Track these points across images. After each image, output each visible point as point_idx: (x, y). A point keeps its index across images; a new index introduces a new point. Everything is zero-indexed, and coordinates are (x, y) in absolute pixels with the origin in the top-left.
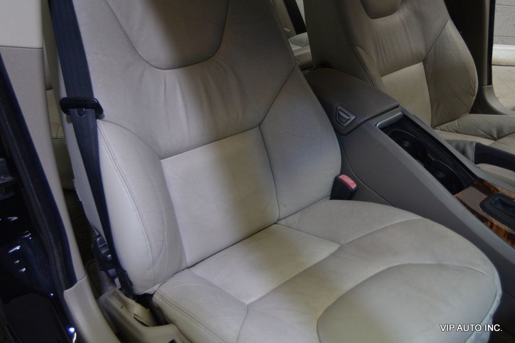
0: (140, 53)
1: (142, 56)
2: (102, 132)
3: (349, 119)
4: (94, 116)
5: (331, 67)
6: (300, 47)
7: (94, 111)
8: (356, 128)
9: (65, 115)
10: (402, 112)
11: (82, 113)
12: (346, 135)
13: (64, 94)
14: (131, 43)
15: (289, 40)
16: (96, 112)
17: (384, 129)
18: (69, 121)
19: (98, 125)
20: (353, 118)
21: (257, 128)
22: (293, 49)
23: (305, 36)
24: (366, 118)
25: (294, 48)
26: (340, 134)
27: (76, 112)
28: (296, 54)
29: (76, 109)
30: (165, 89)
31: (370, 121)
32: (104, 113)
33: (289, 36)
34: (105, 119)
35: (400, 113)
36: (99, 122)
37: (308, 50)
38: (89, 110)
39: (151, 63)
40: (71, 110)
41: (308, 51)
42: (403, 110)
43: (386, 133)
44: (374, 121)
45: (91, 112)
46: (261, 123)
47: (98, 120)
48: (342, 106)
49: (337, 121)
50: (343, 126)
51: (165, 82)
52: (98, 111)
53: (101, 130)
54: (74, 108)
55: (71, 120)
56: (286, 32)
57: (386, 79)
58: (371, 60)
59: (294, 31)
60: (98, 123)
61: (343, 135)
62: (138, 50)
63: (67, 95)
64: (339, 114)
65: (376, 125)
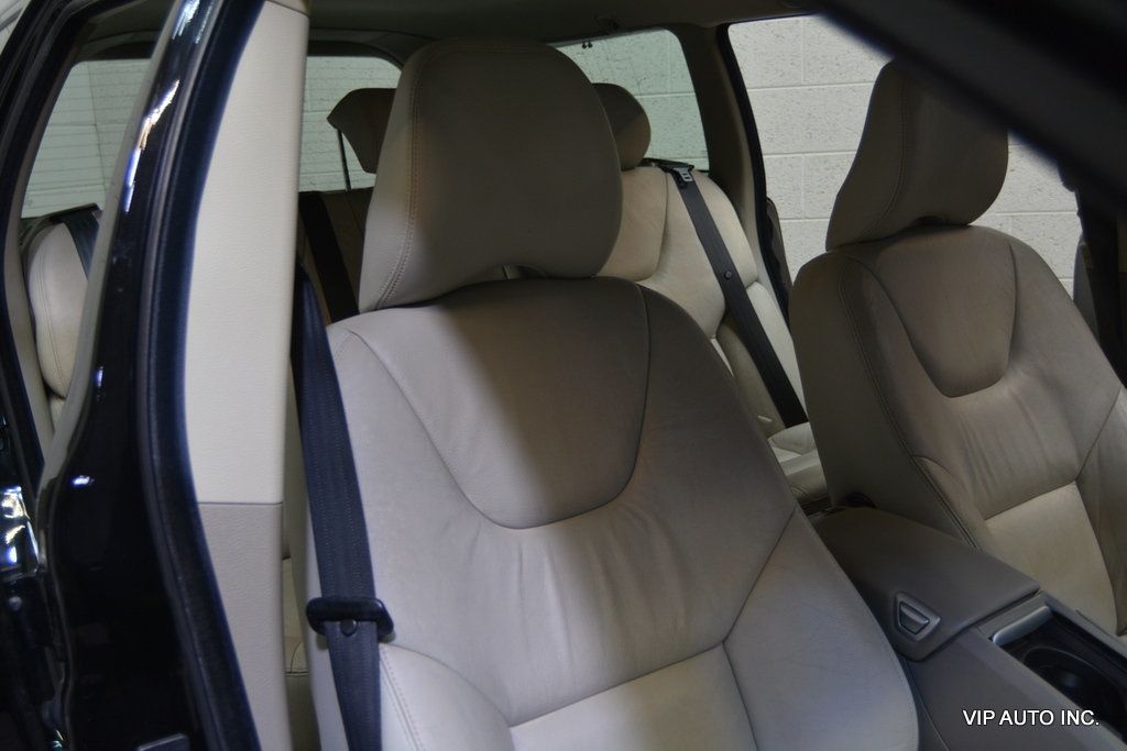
0: (469, 497)
1: (473, 502)
2: (389, 672)
3: (926, 625)
4: (375, 636)
5: (873, 506)
6: (796, 455)
7: (374, 625)
8: (945, 645)
9: (313, 635)
10: (1047, 605)
11: (349, 631)
12: (924, 660)
13: (315, 591)
14: (453, 478)
15: (770, 439)
16: (379, 628)
17: (1010, 645)
18: (321, 646)
19: (382, 656)
20: (935, 621)
21: (719, 649)
22: (781, 460)
23: (804, 430)
24: (965, 623)
25: (784, 457)
26: (909, 659)
27: (338, 629)
28: (789, 472)
29: (338, 623)
30: (521, 572)
31: (974, 630)
32: (397, 629)
33: (769, 431)
34: (396, 642)
35: (1043, 608)
36: (384, 649)
37: (814, 462)
38: (365, 623)
39: (492, 517)
40: (328, 624)
41: (815, 464)
42: (1049, 601)
43: (1016, 654)
44: (984, 629)
45: (369, 628)
46: (727, 638)
47: (381, 645)
48: (907, 594)
49: (899, 629)
50: (912, 639)
51: (521, 555)
52: (383, 625)
53: (387, 667)
54: (333, 619)
55: (326, 643)
56: (762, 424)
57: (997, 524)
58: (959, 485)
59: (779, 422)
60: (381, 652)
61: (917, 660)
62: (465, 492)
63: (322, 592)
64: (902, 614)
65: (991, 639)
